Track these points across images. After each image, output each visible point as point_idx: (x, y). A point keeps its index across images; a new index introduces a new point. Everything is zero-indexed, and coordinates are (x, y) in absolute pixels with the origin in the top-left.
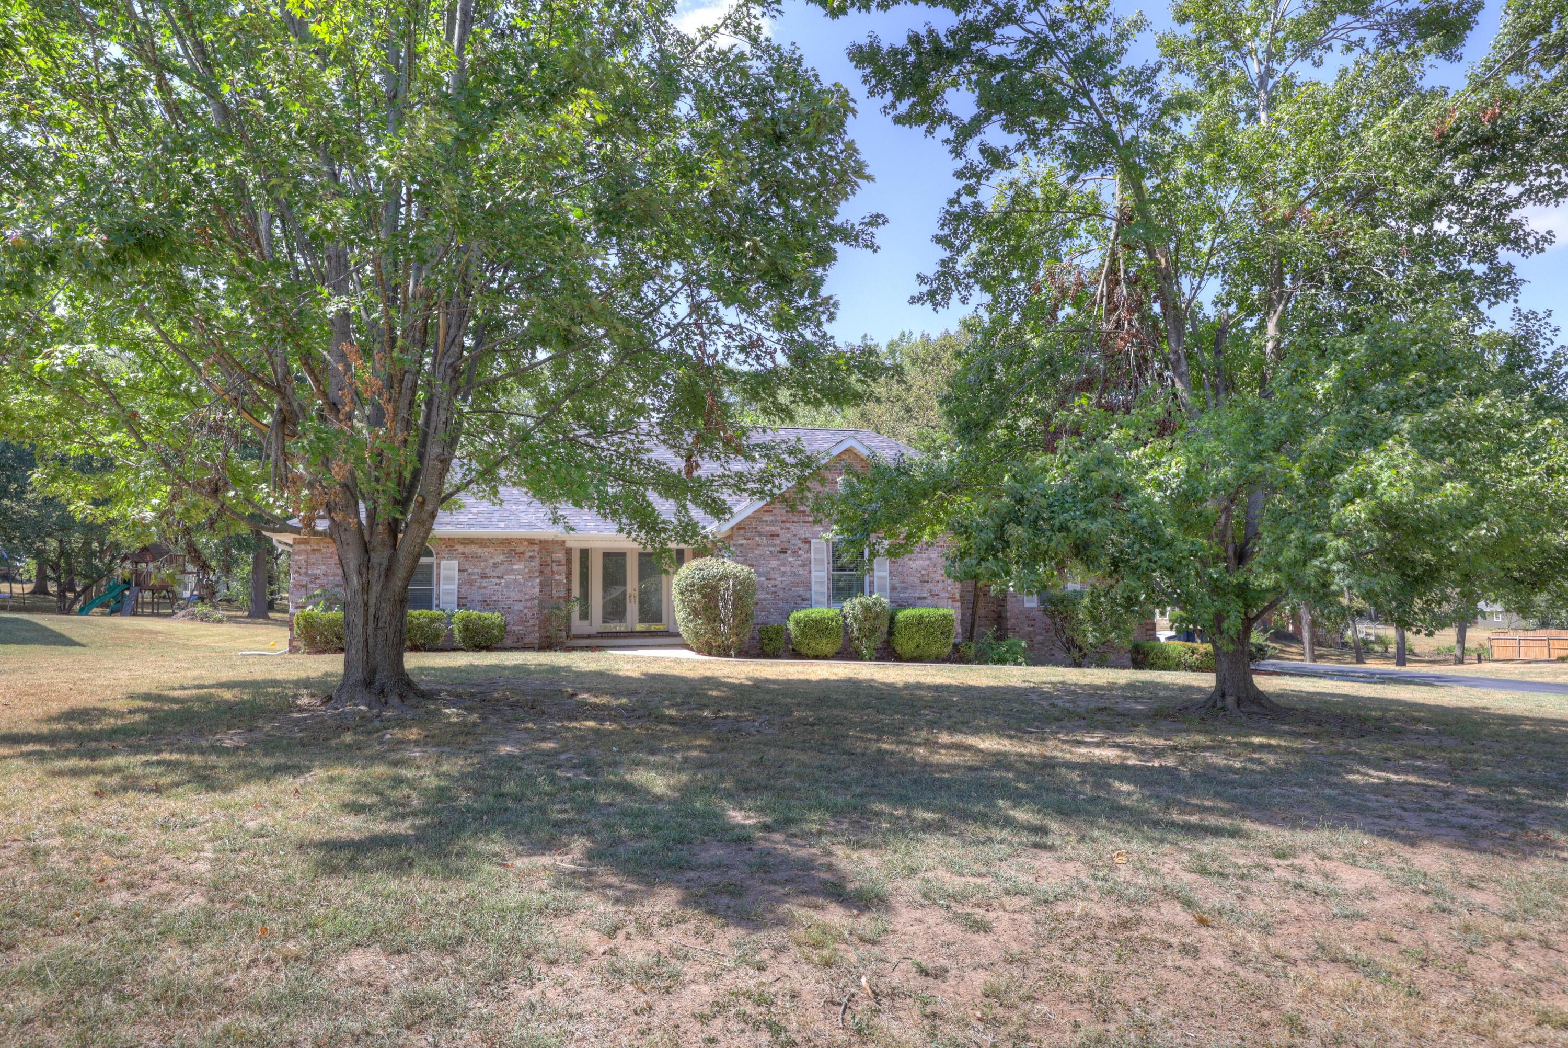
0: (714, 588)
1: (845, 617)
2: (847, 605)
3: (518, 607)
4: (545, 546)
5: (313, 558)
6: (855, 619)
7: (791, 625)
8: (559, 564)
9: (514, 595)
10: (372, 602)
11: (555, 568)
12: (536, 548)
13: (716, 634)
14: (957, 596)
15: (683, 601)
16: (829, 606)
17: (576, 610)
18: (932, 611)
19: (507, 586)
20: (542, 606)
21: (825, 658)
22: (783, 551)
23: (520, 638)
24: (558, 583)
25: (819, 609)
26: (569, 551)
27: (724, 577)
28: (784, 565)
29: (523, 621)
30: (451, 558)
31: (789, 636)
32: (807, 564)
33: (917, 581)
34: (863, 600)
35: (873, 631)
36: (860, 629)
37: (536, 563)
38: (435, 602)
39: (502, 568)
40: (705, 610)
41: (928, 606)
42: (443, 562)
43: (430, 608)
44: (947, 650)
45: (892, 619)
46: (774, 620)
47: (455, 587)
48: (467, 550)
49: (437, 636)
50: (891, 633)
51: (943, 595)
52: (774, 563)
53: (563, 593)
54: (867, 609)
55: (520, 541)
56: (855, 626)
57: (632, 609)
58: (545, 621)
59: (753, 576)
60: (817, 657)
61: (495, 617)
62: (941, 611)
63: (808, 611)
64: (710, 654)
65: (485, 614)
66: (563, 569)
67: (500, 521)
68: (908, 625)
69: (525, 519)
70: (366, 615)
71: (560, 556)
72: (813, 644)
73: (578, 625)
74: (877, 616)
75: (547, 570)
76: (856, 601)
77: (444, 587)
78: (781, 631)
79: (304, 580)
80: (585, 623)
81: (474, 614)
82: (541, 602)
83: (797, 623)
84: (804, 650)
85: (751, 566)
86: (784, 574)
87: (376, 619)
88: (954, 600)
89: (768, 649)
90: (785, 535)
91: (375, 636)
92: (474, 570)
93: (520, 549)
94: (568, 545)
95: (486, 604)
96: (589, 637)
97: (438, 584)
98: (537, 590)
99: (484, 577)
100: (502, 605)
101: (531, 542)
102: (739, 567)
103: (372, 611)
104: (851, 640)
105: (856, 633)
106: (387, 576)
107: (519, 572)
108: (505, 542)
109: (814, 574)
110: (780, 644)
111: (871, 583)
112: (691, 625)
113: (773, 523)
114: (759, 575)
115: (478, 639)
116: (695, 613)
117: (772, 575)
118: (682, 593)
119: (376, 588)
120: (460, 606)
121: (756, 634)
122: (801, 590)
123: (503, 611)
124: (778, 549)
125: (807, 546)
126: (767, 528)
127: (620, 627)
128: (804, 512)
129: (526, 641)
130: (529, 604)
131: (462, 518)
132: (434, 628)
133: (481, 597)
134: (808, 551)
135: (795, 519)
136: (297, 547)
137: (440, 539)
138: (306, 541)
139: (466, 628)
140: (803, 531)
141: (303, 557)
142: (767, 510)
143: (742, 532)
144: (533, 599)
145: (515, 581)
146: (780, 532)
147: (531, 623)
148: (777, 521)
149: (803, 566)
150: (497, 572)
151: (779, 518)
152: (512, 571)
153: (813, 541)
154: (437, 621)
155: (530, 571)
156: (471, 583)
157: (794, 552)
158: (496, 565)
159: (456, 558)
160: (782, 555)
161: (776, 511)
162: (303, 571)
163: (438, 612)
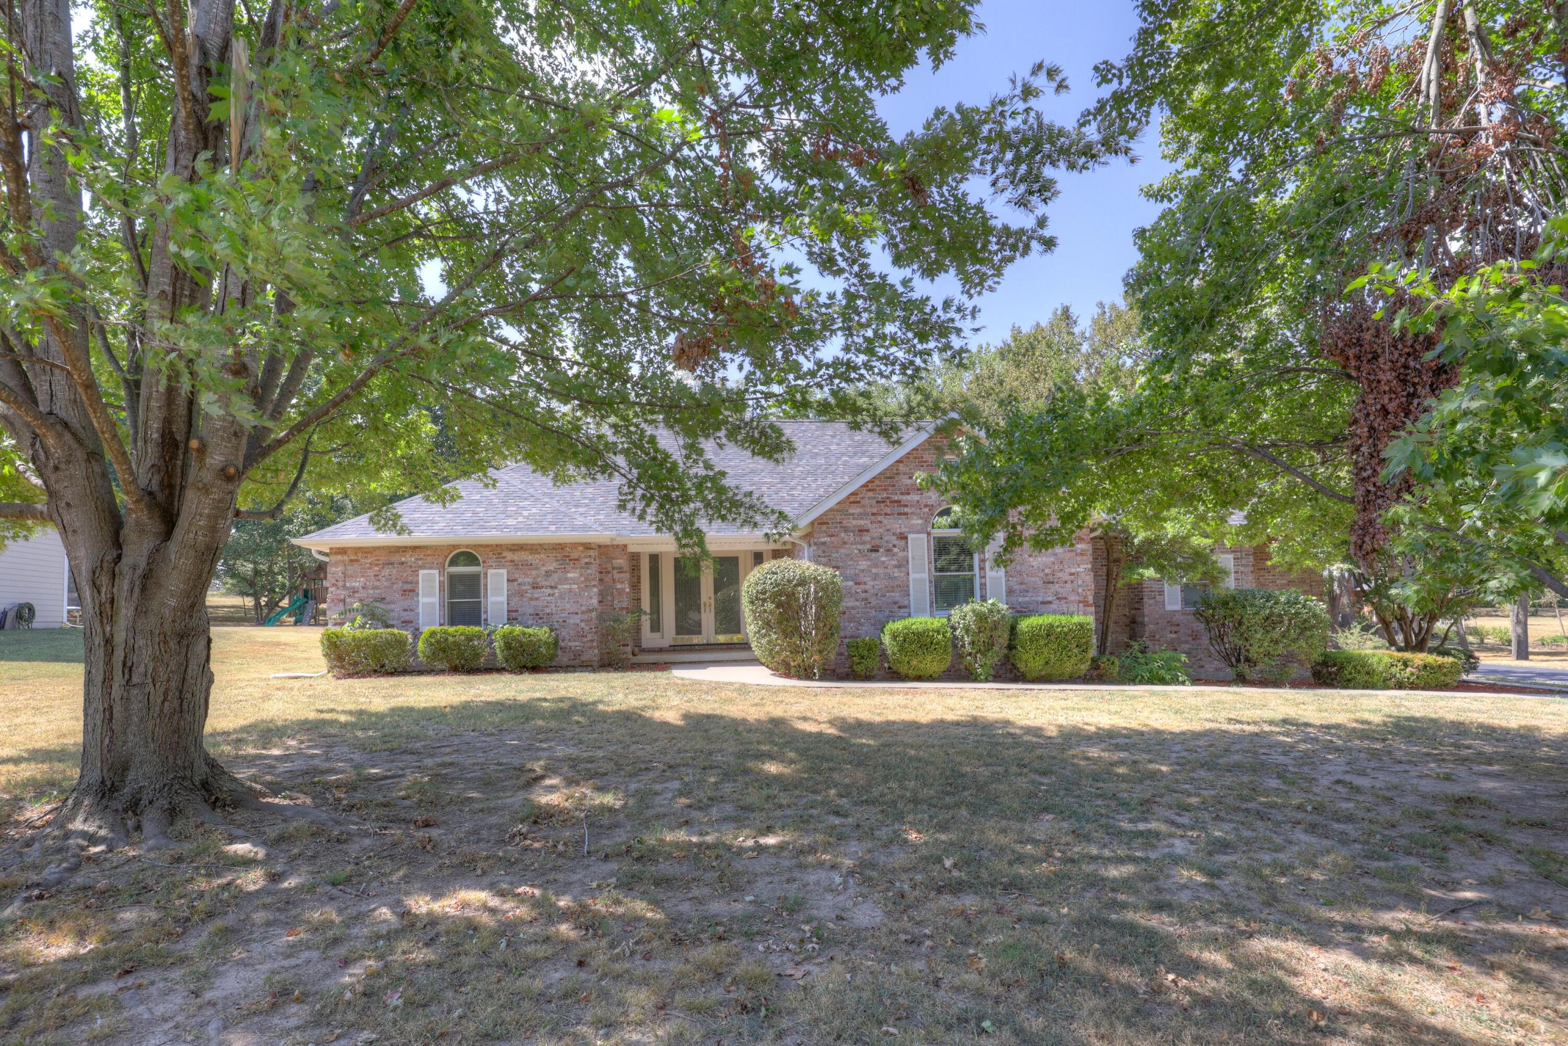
0: (792, 595)
1: (954, 629)
2: (956, 613)
3: (573, 620)
4: (605, 551)
5: (351, 569)
6: (967, 630)
7: (887, 639)
8: (624, 571)
9: (569, 606)
10: (120, 637)
11: (617, 576)
12: (592, 553)
13: (796, 651)
14: (1090, 599)
15: (754, 612)
16: (932, 615)
17: (646, 622)
18: (1064, 619)
19: (561, 597)
20: (601, 618)
21: (931, 679)
22: (875, 550)
23: (578, 655)
24: (621, 592)
25: (922, 619)
27: (803, 582)
28: (876, 566)
29: (580, 635)
30: (499, 567)
31: (884, 651)
32: (903, 564)
33: (1040, 582)
34: (977, 607)
35: (989, 645)
36: (972, 643)
37: (593, 570)
38: (483, 616)
39: (556, 576)
40: (780, 623)
41: (1054, 612)
42: (491, 572)
43: (478, 623)
44: (1084, 667)
45: (1013, 629)
46: (866, 633)
47: (504, 599)
48: (517, 557)
49: (477, 656)
50: (1011, 647)
51: (1073, 598)
52: (864, 564)
53: (629, 604)
54: (981, 617)
55: (574, 545)
56: (967, 639)
57: (708, 618)
58: (606, 635)
59: (838, 580)
60: (919, 679)
61: (541, 633)
62: (1076, 619)
63: (908, 622)
64: (787, 675)
65: (530, 631)
66: (629, 576)
67: (551, 523)
68: (1035, 636)
69: (580, 521)
70: (108, 662)
71: (621, 562)
72: (914, 663)
73: (649, 638)
74: (995, 626)
75: (608, 578)
76: (967, 608)
77: (491, 599)
78: (874, 647)
79: (343, 593)
80: (657, 635)
81: (518, 629)
82: (601, 614)
83: (894, 637)
84: (903, 669)
85: (837, 568)
86: (875, 577)
87: (128, 668)
88: (1086, 604)
89: (858, 669)
90: (876, 531)
91: (126, 700)
92: (525, 579)
93: (575, 555)
94: (631, 549)
95: (539, 617)
96: (661, 650)
97: (486, 596)
98: (595, 601)
99: (535, 587)
100: (556, 618)
101: (587, 546)
102: (821, 569)
103: (119, 655)
104: (961, 656)
105: (968, 648)
106: (144, 589)
107: (574, 581)
108: (558, 549)
109: (912, 576)
110: (873, 663)
111: (983, 585)
112: (764, 641)
113: (861, 516)
114: (846, 579)
115: (523, 660)
116: (767, 624)
117: (862, 578)
118: (752, 602)
119: (125, 612)
120: (511, 620)
121: (844, 649)
122: (896, 596)
123: (556, 626)
124: (869, 546)
125: (903, 542)
126: (855, 522)
127: (696, 640)
128: (898, 502)
129: (583, 658)
130: (585, 617)
131: (511, 522)
132: (474, 647)
133: (531, 611)
134: (905, 549)
135: (888, 510)
136: (334, 558)
137: (487, 546)
138: (342, 551)
139: (508, 646)
140: (898, 525)
141: (340, 569)
142: (854, 499)
143: (824, 527)
144: (590, 611)
145: (570, 590)
146: (870, 526)
147: (589, 637)
148: (866, 514)
149: (898, 566)
150: (552, 581)
151: (868, 510)
152: (566, 580)
153: (910, 536)
154: (479, 637)
155: (586, 580)
156: (522, 594)
157: (888, 550)
158: (548, 574)
159: (504, 567)
160: (874, 555)
161: (865, 502)
162: (340, 584)
163: (477, 629)
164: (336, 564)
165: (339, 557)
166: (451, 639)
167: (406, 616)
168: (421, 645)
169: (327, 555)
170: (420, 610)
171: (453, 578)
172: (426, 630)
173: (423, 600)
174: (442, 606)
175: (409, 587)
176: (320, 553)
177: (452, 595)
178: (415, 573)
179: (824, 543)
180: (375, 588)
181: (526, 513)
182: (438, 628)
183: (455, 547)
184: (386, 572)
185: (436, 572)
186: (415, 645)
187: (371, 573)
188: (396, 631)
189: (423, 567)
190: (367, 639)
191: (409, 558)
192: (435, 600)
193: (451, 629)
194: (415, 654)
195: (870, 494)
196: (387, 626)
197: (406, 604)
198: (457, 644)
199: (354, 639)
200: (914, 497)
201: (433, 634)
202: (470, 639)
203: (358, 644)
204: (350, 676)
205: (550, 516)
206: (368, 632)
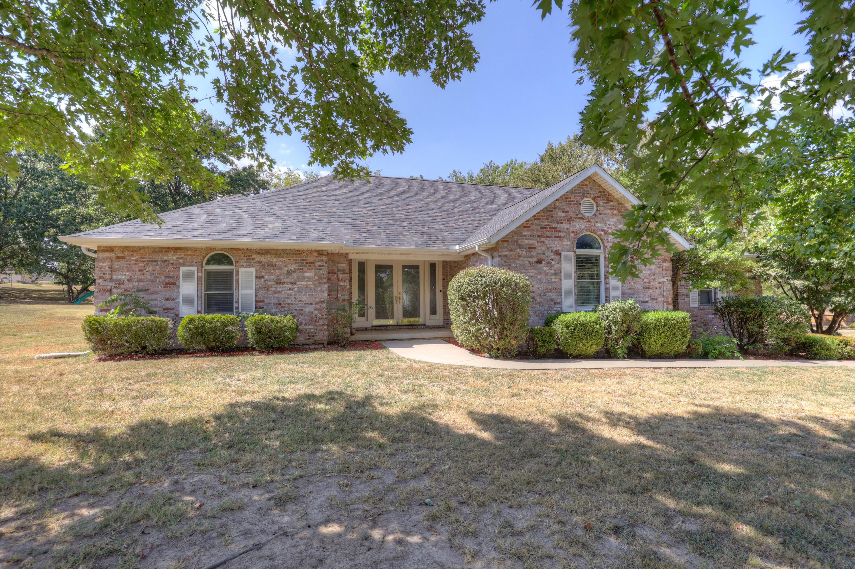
3: (309, 309)
4: (332, 257)
5: (117, 265)
6: (614, 322)
7: (558, 329)
8: (343, 272)
9: (306, 298)
11: (341, 276)
12: (324, 258)
13: (500, 337)
14: (670, 300)
17: (356, 309)
19: (299, 291)
20: (329, 308)
21: (591, 357)
22: (539, 262)
23: (311, 337)
24: (343, 288)
26: (350, 262)
28: (540, 274)
29: (314, 321)
30: (249, 266)
31: (558, 338)
32: (558, 273)
33: (641, 288)
34: (621, 305)
35: (627, 332)
37: (324, 271)
38: (235, 305)
39: (295, 275)
42: (242, 270)
43: (231, 311)
44: (684, 348)
47: (253, 292)
48: (263, 259)
49: (231, 338)
52: (532, 272)
53: (347, 297)
55: (310, 252)
57: (398, 308)
58: (332, 321)
61: (287, 320)
65: (276, 318)
66: (347, 276)
67: (292, 234)
68: (656, 327)
69: (315, 234)
71: (344, 266)
72: (580, 346)
73: (359, 322)
75: (334, 278)
76: (614, 306)
77: (243, 292)
78: (551, 334)
79: (109, 285)
80: (363, 319)
81: (267, 317)
82: (329, 304)
83: (564, 327)
84: (572, 350)
86: (540, 282)
88: (668, 303)
90: (540, 248)
92: (270, 277)
93: (310, 259)
94: (351, 257)
95: (281, 307)
96: (366, 329)
97: (238, 289)
98: (325, 294)
99: (279, 283)
100: (295, 307)
101: (320, 253)
107: (310, 279)
108: (297, 253)
109: (564, 281)
110: (551, 346)
111: (607, 290)
113: (531, 237)
115: (271, 342)
120: (258, 309)
122: (553, 295)
123: (295, 313)
124: (535, 259)
125: (558, 257)
126: (526, 242)
127: (390, 322)
128: (555, 228)
129: (316, 338)
130: (318, 306)
131: (259, 231)
132: (228, 332)
133: (275, 301)
134: (559, 262)
135: (548, 234)
136: (102, 255)
137: (239, 250)
138: (110, 249)
139: (258, 331)
140: (555, 245)
141: (107, 264)
142: (526, 226)
143: (506, 244)
144: (322, 302)
145: (306, 286)
146: (536, 245)
147: (321, 322)
148: (533, 236)
149: (555, 274)
150: (291, 279)
151: (535, 233)
152: (303, 278)
153: (563, 253)
154: (233, 324)
155: (320, 278)
156: (267, 288)
157: (548, 263)
158: (289, 273)
159: (253, 266)
160: (539, 265)
161: (533, 227)
162: (107, 276)
163: (232, 316)
164: (104, 260)
165: (107, 254)
166: (208, 325)
167: (168, 304)
168: (180, 331)
169: (95, 252)
170: (181, 299)
171: (209, 274)
172: (186, 316)
173: (183, 291)
174: (199, 296)
175: (171, 280)
176: (89, 250)
177: (208, 288)
178: (177, 269)
179: (505, 256)
180: (139, 281)
181: (271, 226)
182: (196, 316)
183: (211, 249)
184: (150, 267)
185: (195, 269)
186: (175, 329)
187: (136, 268)
188: (157, 318)
189: (183, 265)
190: (129, 325)
191: (171, 257)
192: (194, 291)
193: (209, 317)
194: (174, 336)
195: (537, 222)
196: (151, 313)
197: (168, 294)
198: (213, 330)
199: (116, 325)
200: (565, 226)
201: (192, 321)
202: (225, 325)
203: (119, 329)
204: (112, 357)
205: (290, 229)
206: (131, 318)
